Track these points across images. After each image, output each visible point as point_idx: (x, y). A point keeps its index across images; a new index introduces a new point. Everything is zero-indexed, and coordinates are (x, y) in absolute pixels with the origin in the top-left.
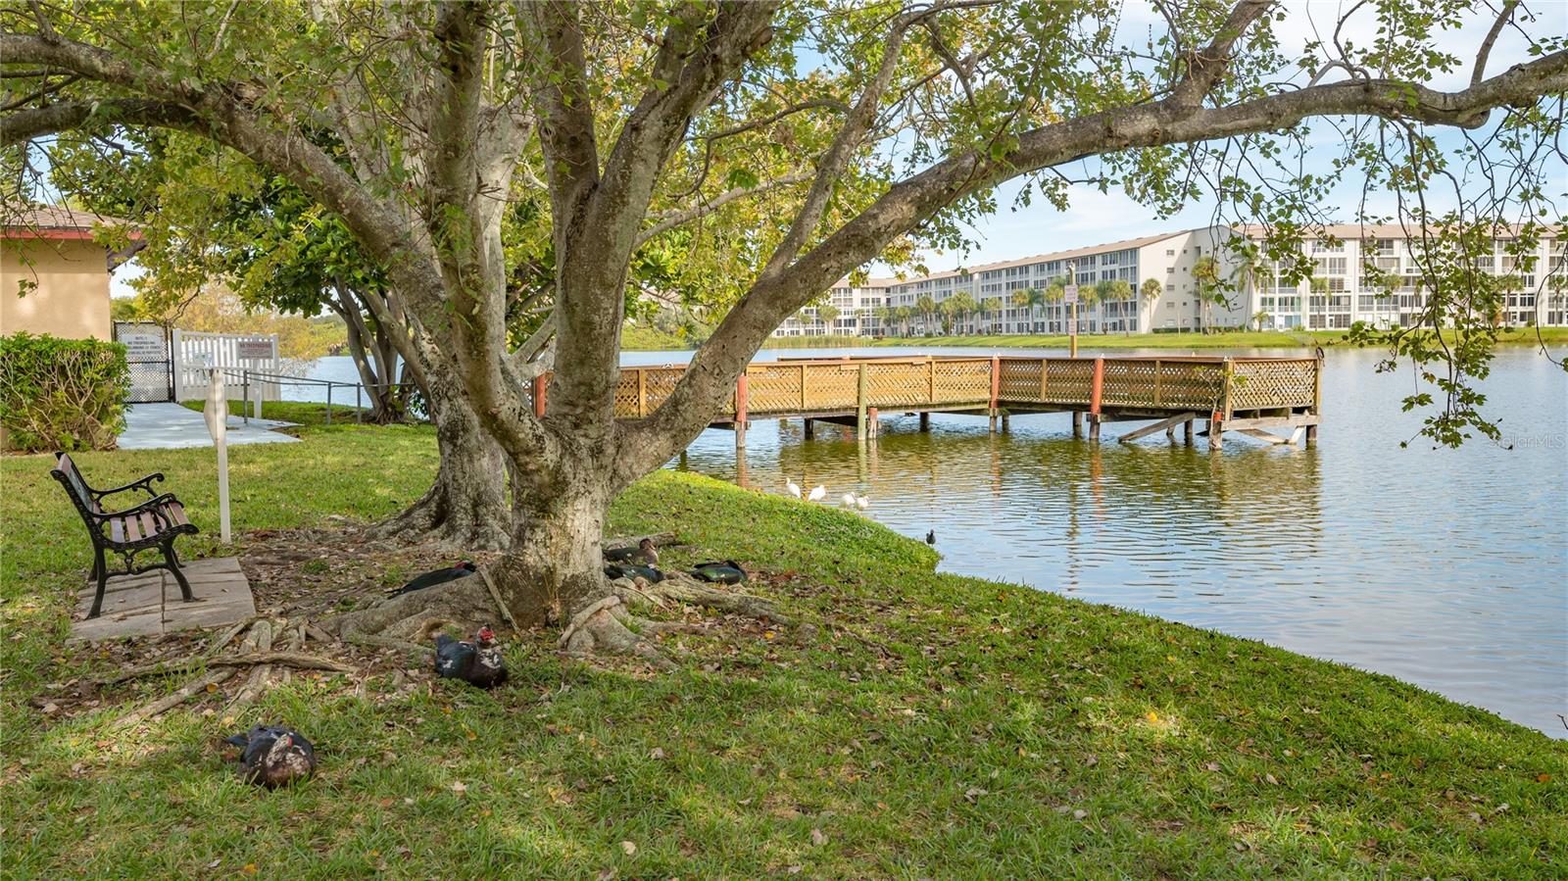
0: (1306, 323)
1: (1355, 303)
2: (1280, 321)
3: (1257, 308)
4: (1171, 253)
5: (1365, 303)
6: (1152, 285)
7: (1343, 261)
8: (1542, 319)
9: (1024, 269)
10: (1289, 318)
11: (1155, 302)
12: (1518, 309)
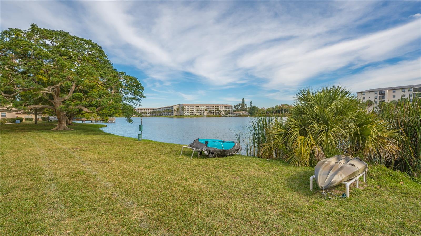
0: (190, 115)
1: (195, 113)
2: (187, 114)
3: (184, 113)
4: (177, 107)
5: (196, 112)
6: (175, 110)
7: (194, 108)
8: (215, 114)
9: (165, 108)
10: (188, 114)
11: (175, 112)
12: (212, 113)
